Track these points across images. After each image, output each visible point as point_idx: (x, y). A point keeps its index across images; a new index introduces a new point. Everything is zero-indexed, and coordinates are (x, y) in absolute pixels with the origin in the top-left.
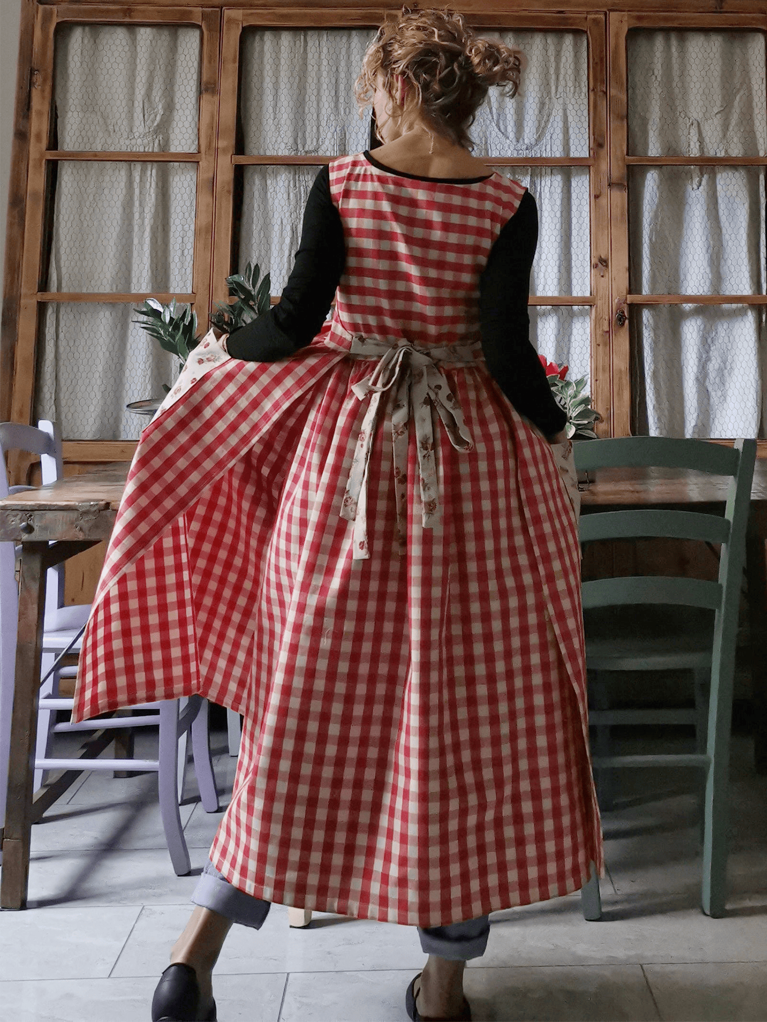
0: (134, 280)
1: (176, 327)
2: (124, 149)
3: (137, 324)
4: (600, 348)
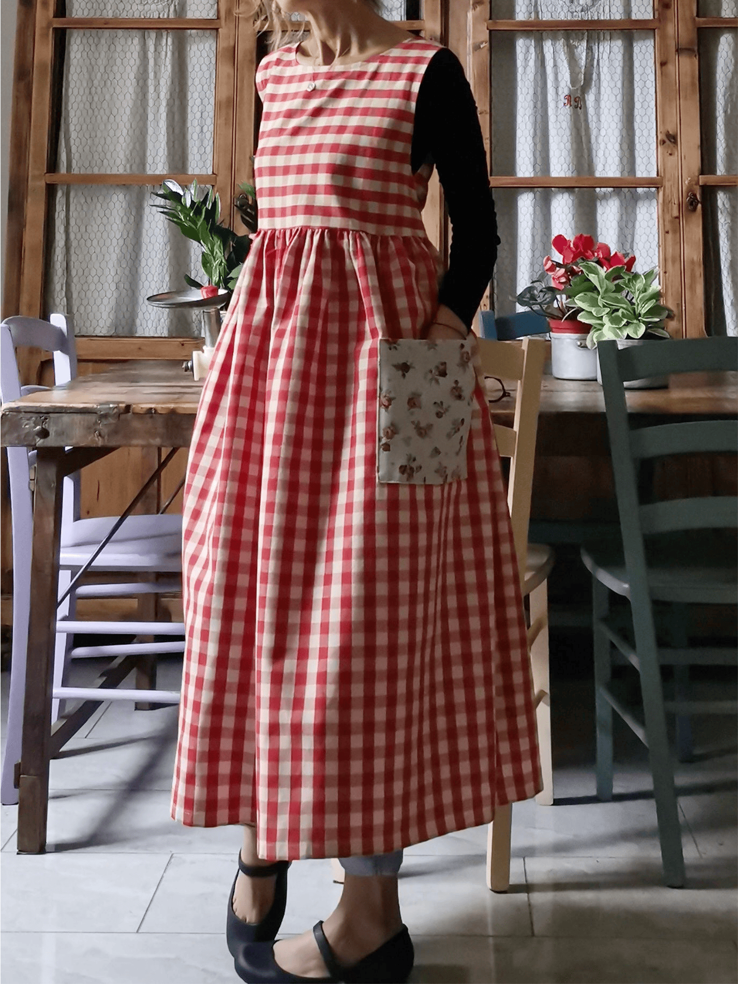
0: (150, 160)
1: (198, 212)
2: (136, 15)
3: (154, 207)
4: (670, 236)
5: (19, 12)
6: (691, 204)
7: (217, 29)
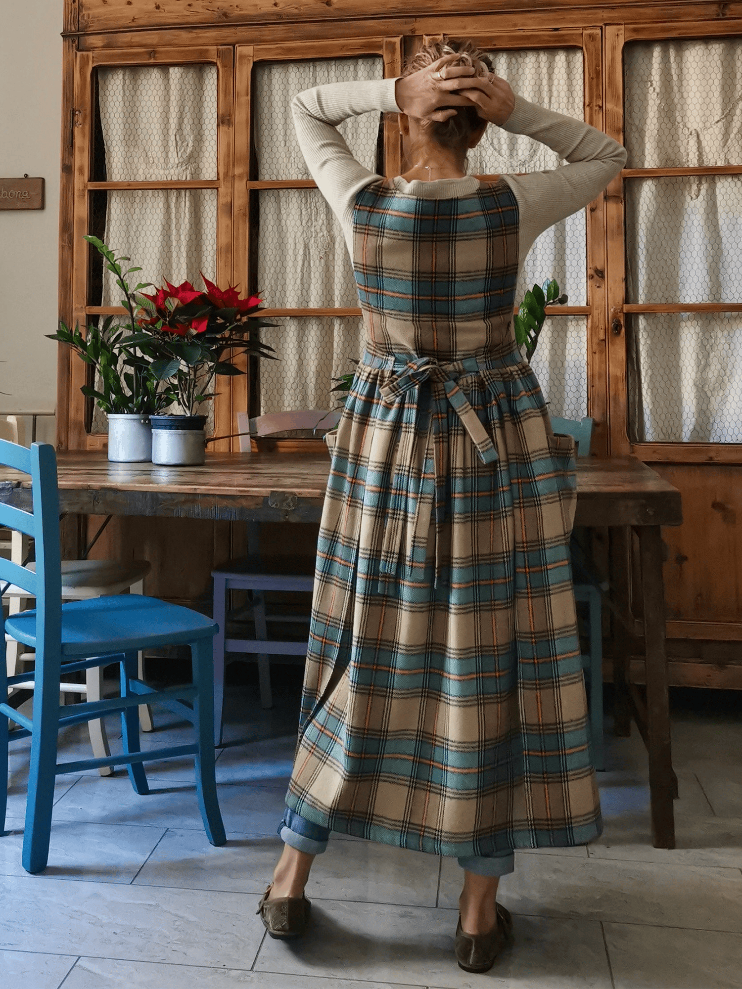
4: (597, 356)
5: (62, 178)
6: (616, 329)
7: (217, 189)
